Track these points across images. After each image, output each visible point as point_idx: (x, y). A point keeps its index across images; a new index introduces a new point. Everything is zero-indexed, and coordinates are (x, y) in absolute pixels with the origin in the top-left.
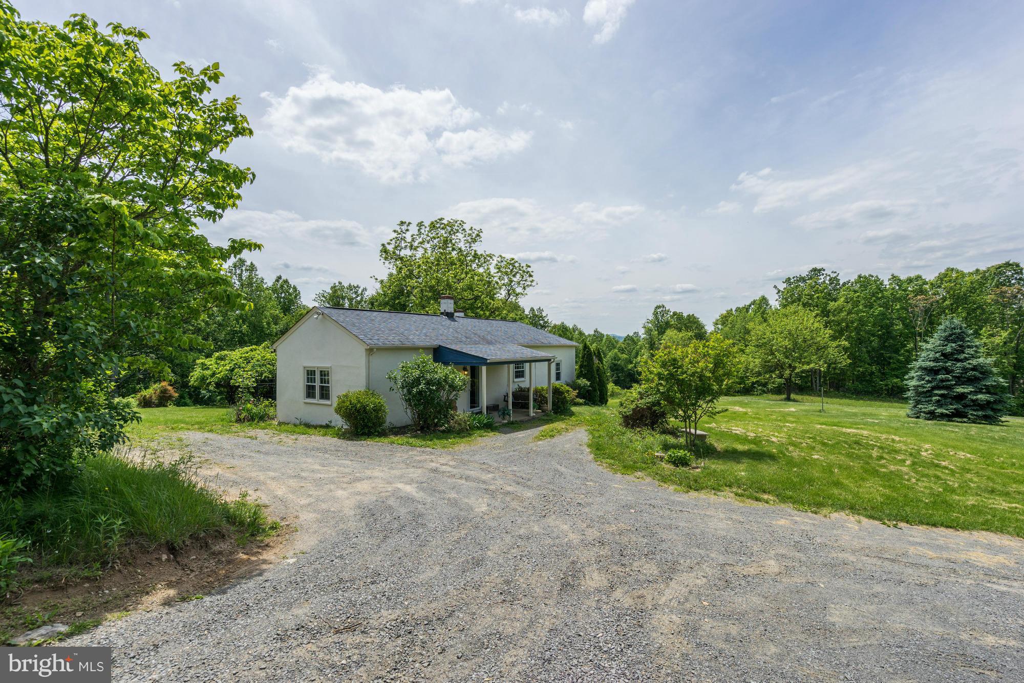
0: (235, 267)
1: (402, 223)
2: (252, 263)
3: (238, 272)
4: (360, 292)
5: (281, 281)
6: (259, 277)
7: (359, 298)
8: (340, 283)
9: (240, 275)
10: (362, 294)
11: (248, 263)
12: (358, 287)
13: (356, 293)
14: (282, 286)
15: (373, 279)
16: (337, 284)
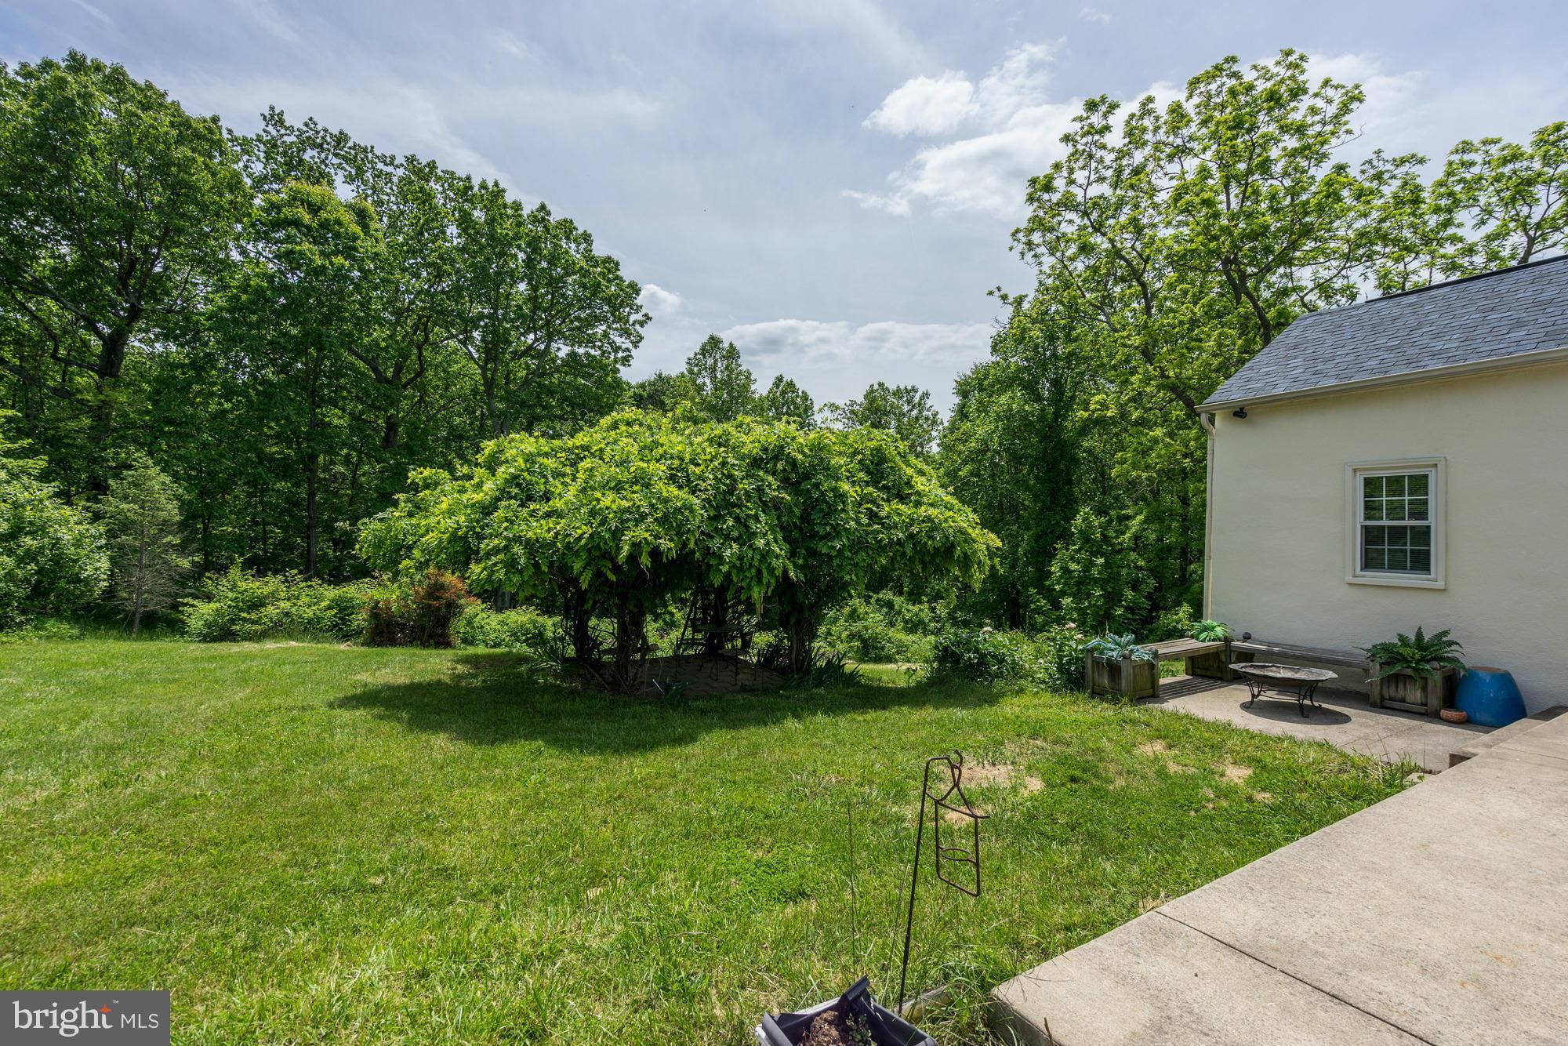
0: (704, 355)
1: (1092, 106)
2: (731, 345)
3: (710, 361)
4: (916, 400)
5: (782, 385)
6: (743, 368)
7: (915, 412)
8: (881, 385)
9: (713, 369)
10: (920, 404)
11: (726, 345)
12: (914, 390)
13: (909, 402)
14: (784, 393)
15: (996, 300)
16: (876, 387)
